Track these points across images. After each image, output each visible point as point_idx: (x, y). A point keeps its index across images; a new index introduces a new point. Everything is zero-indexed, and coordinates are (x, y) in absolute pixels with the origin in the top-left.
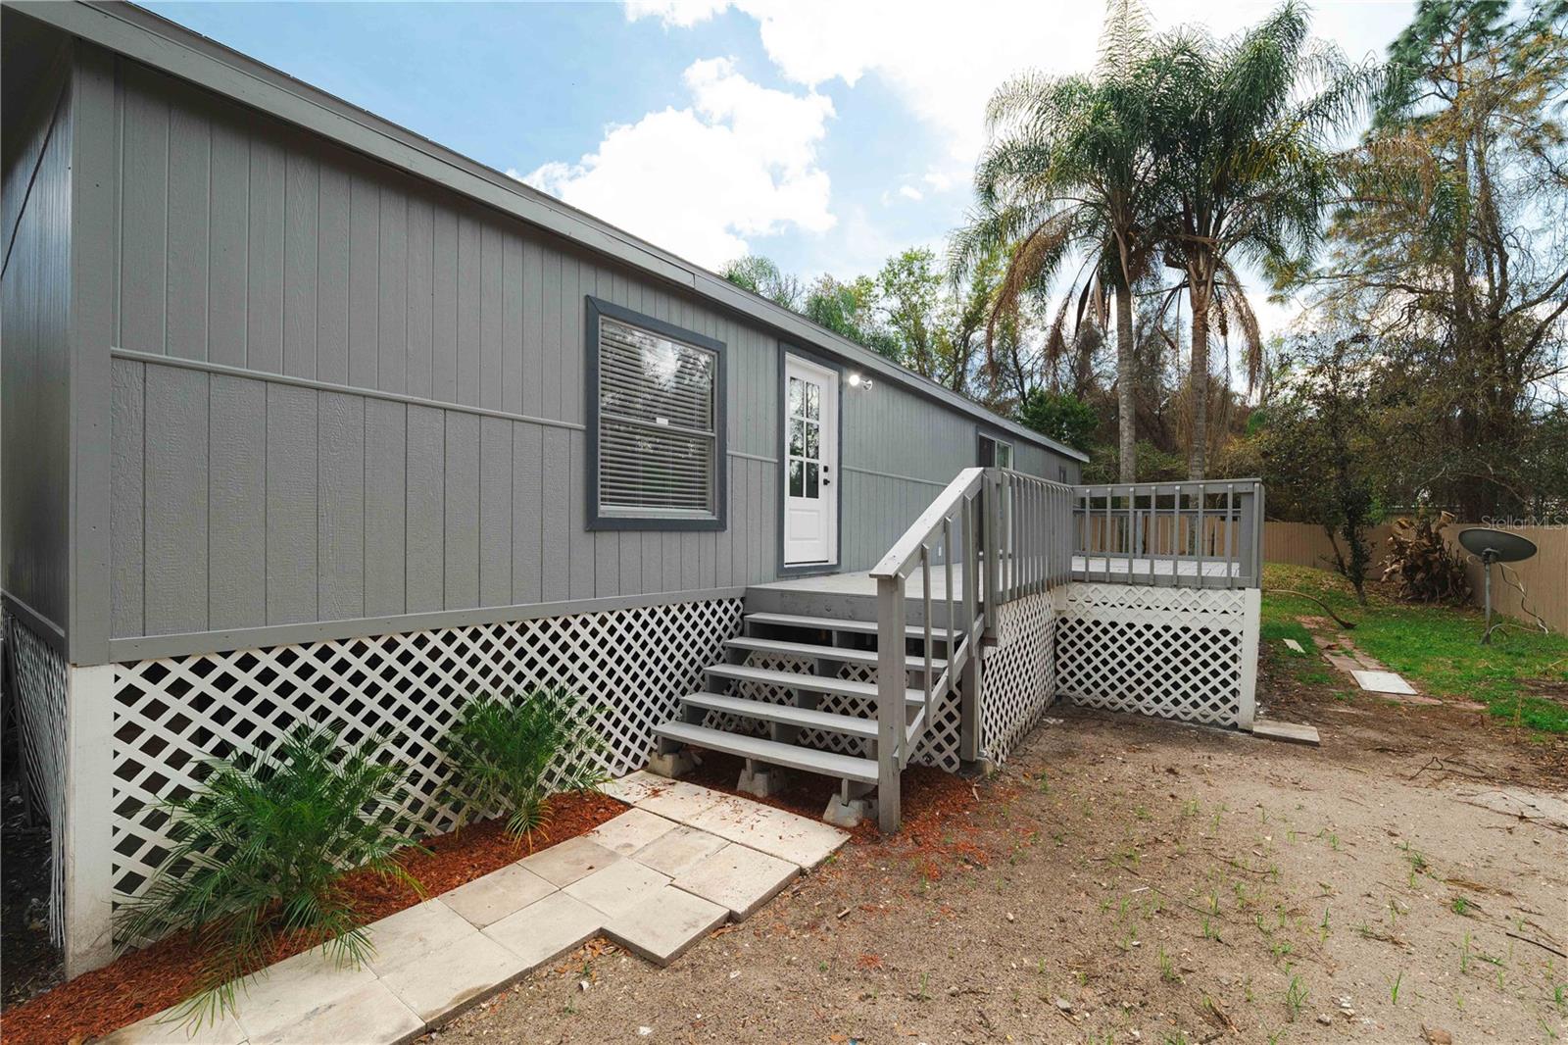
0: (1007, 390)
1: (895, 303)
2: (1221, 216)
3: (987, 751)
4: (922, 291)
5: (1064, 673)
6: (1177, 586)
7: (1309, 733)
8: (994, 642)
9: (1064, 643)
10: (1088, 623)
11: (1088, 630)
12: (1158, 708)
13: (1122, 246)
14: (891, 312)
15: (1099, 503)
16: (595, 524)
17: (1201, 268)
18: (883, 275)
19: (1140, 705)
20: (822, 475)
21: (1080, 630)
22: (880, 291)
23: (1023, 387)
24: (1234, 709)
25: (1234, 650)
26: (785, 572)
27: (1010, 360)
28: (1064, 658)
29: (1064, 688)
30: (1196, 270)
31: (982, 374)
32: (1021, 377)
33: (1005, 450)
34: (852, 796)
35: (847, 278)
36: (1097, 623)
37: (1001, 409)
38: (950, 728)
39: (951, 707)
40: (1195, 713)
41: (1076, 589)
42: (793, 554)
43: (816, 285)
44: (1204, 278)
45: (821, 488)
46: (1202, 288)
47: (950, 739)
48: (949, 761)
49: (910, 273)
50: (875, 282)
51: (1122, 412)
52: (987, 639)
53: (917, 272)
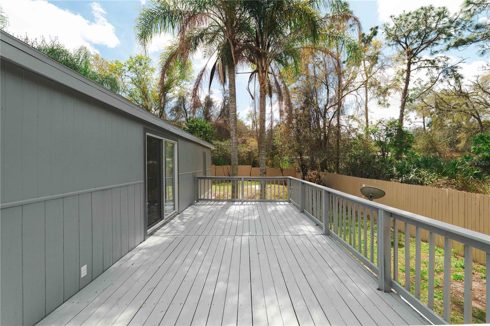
0: (181, 118)
1: (133, 75)
4: (146, 74)
14: (132, 78)
17: (263, 65)
18: (128, 62)
22: (126, 68)
23: (187, 117)
27: (182, 107)
30: (261, 65)
31: (172, 110)
32: (186, 113)
35: (111, 60)
37: (179, 126)
44: (264, 69)
46: (264, 74)
49: (141, 64)
50: (124, 65)
53: (144, 65)
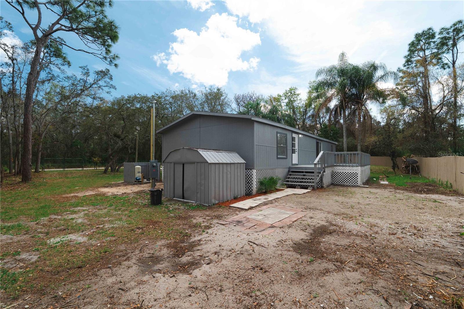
1: (287, 100)
2: (364, 96)
3: (324, 186)
4: (294, 97)
5: (333, 180)
6: (349, 167)
7: (368, 186)
8: (325, 172)
9: (333, 175)
10: (337, 172)
11: (337, 173)
12: (347, 184)
13: (344, 102)
14: (286, 103)
15: (338, 155)
16: (278, 158)
18: (284, 94)
19: (344, 184)
20: (296, 150)
21: (336, 173)
22: (284, 98)
24: (357, 183)
25: (357, 175)
26: (292, 165)
28: (333, 178)
29: (333, 182)
30: (359, 107)
32: (320, 119)
33: (321, 143)
34: (311, 187)
35: (275, 95)
36: (338, 172)
38: (320, 183)
39: (320, 180)
40: (352, 184)
41: (335, 167)
42: (294, 162)
43: (268, 97)
45: (296, 152)
47: (320, 184)
48: (320, 186)
49: (291, 93)
50: (282, 96)
51: (344, 135)
52: (324, 172)
53: (293, 93)
